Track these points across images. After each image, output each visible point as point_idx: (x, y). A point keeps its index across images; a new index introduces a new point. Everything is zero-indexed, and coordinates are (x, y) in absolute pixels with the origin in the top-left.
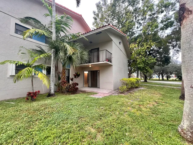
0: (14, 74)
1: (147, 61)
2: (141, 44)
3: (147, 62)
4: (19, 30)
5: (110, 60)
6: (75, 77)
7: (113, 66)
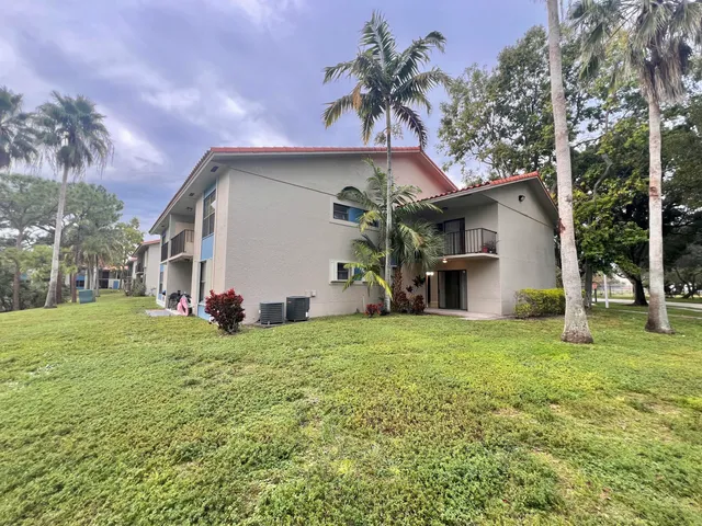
0: (336, 279)
1: (618, 239)
2: (600, 184)
3: (619, 242)
4: (340, 211)
5: (491, 248)
6: (416, 284)
7: (501, 260)
